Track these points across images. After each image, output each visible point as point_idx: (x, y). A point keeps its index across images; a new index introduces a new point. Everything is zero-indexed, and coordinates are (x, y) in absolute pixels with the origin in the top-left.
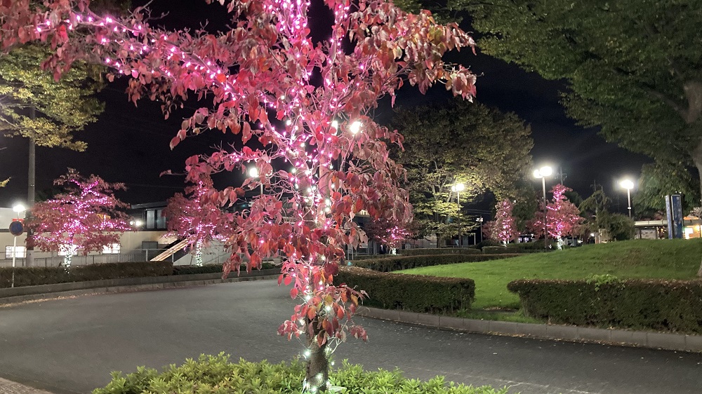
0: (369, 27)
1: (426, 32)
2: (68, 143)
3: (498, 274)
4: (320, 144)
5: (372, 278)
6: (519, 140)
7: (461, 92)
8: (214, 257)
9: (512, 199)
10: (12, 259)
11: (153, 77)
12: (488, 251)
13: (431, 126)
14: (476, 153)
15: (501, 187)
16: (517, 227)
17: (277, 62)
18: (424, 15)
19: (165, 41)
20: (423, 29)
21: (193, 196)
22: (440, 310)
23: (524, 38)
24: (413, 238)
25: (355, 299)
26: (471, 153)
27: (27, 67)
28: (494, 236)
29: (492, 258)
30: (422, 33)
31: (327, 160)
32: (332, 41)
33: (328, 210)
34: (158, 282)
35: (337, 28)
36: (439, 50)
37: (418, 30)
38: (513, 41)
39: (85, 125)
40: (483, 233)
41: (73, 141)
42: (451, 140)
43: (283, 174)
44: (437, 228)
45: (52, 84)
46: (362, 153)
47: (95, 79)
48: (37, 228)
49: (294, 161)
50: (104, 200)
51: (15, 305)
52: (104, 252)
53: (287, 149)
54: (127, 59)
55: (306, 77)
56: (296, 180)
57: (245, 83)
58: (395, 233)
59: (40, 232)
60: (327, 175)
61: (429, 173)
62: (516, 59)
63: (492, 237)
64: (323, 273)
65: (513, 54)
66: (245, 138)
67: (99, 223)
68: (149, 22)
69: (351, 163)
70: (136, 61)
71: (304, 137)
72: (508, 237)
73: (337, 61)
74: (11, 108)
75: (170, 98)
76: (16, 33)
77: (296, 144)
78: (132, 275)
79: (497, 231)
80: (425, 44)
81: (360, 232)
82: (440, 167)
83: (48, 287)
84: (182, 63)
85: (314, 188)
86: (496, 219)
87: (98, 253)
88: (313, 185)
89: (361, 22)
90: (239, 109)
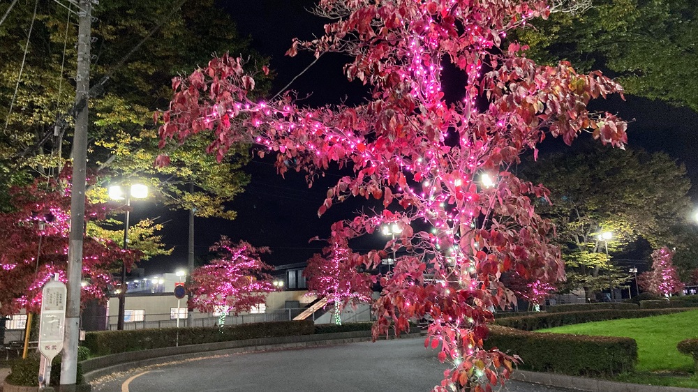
0: (507, 84)
1: (567, 83)
2: (221, 213)
3: (664, 332)
4: (459, 203)
5: (517, 338)
6: (673, 181)
7: (610, 141)
8: (352, 315)
9: (670, 246)
10: (176, 320)
11: (298, 151)
12: (647, 305)
13: (569, 173)
14: (622, 197)
15: (656, 234)
16: (680, 278)
17: (413, 127)
18: (562, 66)
19: (310, 118)
20: (563, 81)
21: (330, 256)
22: (598, 373)
23: (669, 72)
24: (558, 293)
25: (509, 364)
26: (617, 198)
27: (187, 149)
28: (653, 288)
29: (654, 314)
30: (562, 84)
31: (468, 218)
32: (466, 100)
33: (472, 270)
34: (301, 342)
35: (470, 88)
36: (582, 100)
37: (558, 82)
38: (656, 77)
39: (235, 196)
40: (639, 286)
41: (225, 211)
42: (593, 185)
43: (425, 235)
44: (583, 281)
45: (208, 161)
46: (505, 209)
47: (242, 154)
48: (197, 292)
49: (434, 222)
50: (252, 264)
51: (180, 362)
52: (252, 312)
53: (427, 210)
54: (275, 137)
55: (442, 139)
56: (438, 240)
57: (383, 150)
58: (537, 289)
59: (199, 295)
60: (468, 234)
61: (570, 222)
62: (662, 95)
63: (650, 289)
64: (472, 336)
65: (657, 90)
66: (387, 202)
67: (248, 285)
68: (297, 103)
69: (494, 220)
70: (283, 138)
71: (443, 197)
72: (670, 289)
73: (472, 120)
74: (175, 185)
75: (313, 169)
76: (190, 126)
77: (436, 204)
78: (278, 334)
79: (657, 283)
80: (568, 96)
81: (507, 292)
82: (582, 215)
83: (206, 346)
84: (323, 137)
85: (456, 248)
86: (653, 270)
87: (247, 313)
88: (454, 244)
89: (498, 81)
90: (379, 175)
